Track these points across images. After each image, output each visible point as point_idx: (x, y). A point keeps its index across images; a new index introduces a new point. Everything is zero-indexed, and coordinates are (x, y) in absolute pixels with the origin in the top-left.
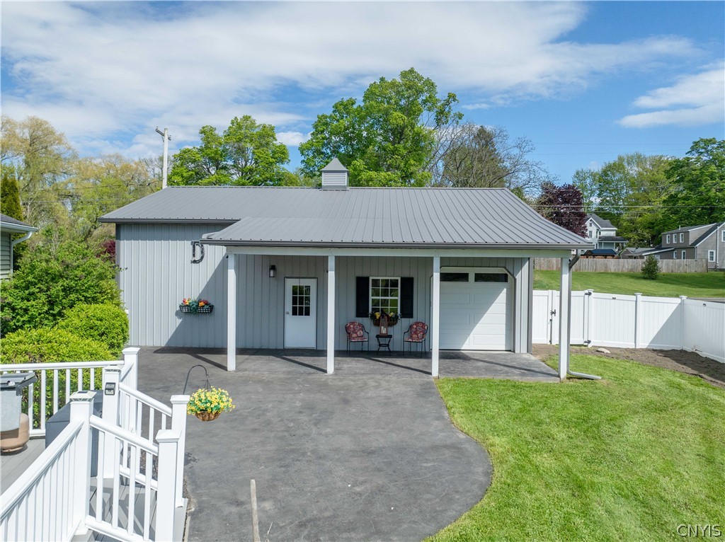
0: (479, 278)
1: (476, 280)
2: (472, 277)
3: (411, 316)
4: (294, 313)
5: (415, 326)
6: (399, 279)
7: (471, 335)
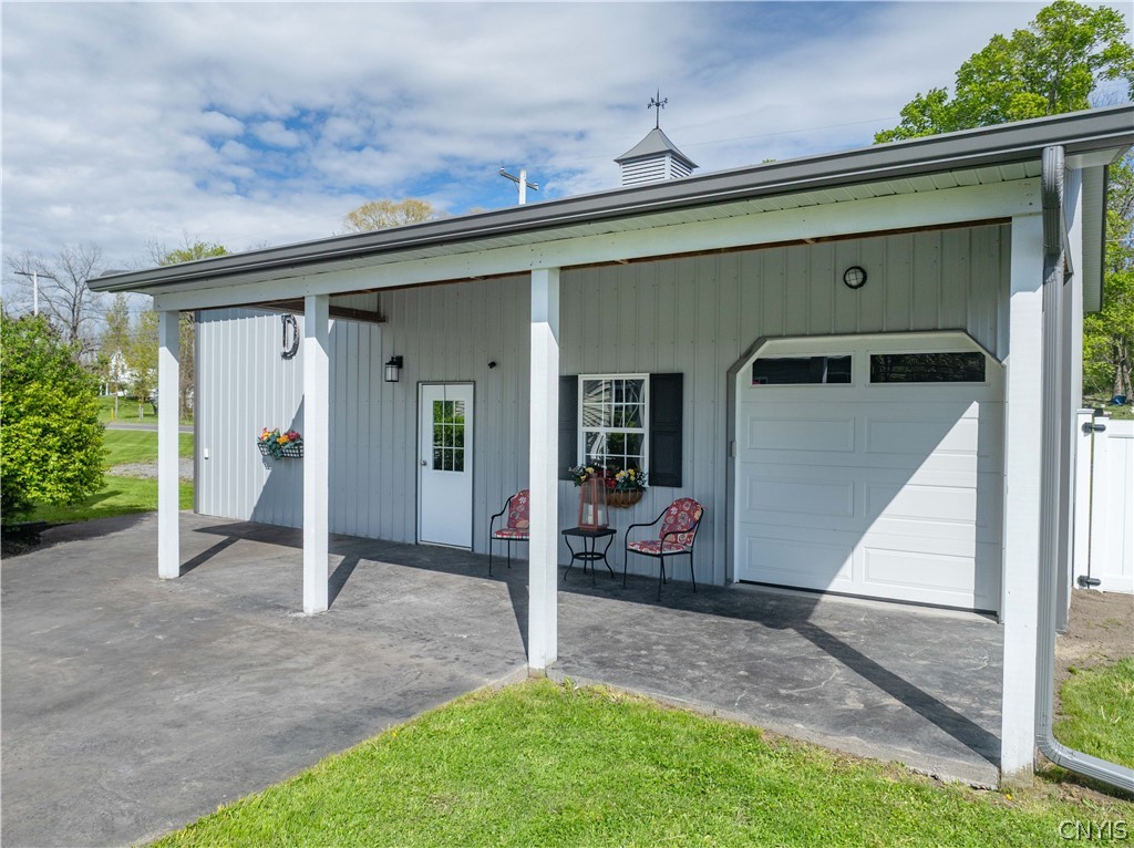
0: (887, 369)
1: (876, 377)
2: (861, 369)
3: (676, 481)
4: (437, 466)
5: (674, 510)
6: (646, 377)
7: (860, 549)
